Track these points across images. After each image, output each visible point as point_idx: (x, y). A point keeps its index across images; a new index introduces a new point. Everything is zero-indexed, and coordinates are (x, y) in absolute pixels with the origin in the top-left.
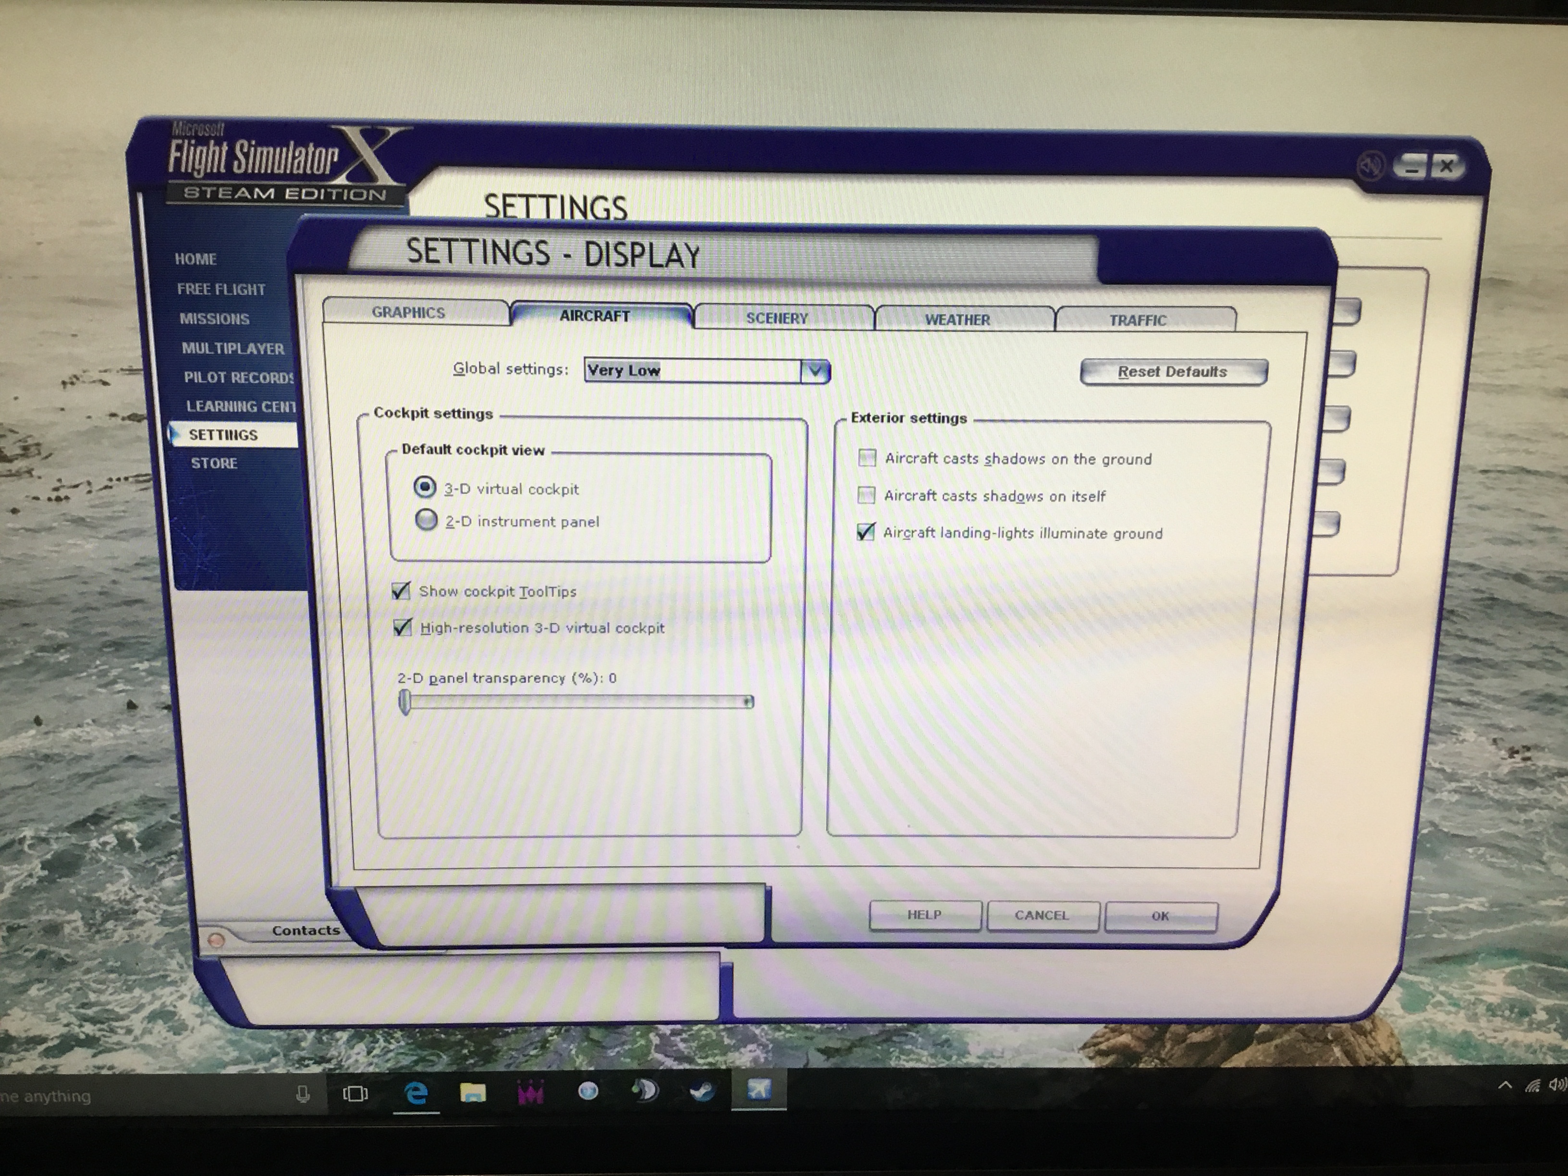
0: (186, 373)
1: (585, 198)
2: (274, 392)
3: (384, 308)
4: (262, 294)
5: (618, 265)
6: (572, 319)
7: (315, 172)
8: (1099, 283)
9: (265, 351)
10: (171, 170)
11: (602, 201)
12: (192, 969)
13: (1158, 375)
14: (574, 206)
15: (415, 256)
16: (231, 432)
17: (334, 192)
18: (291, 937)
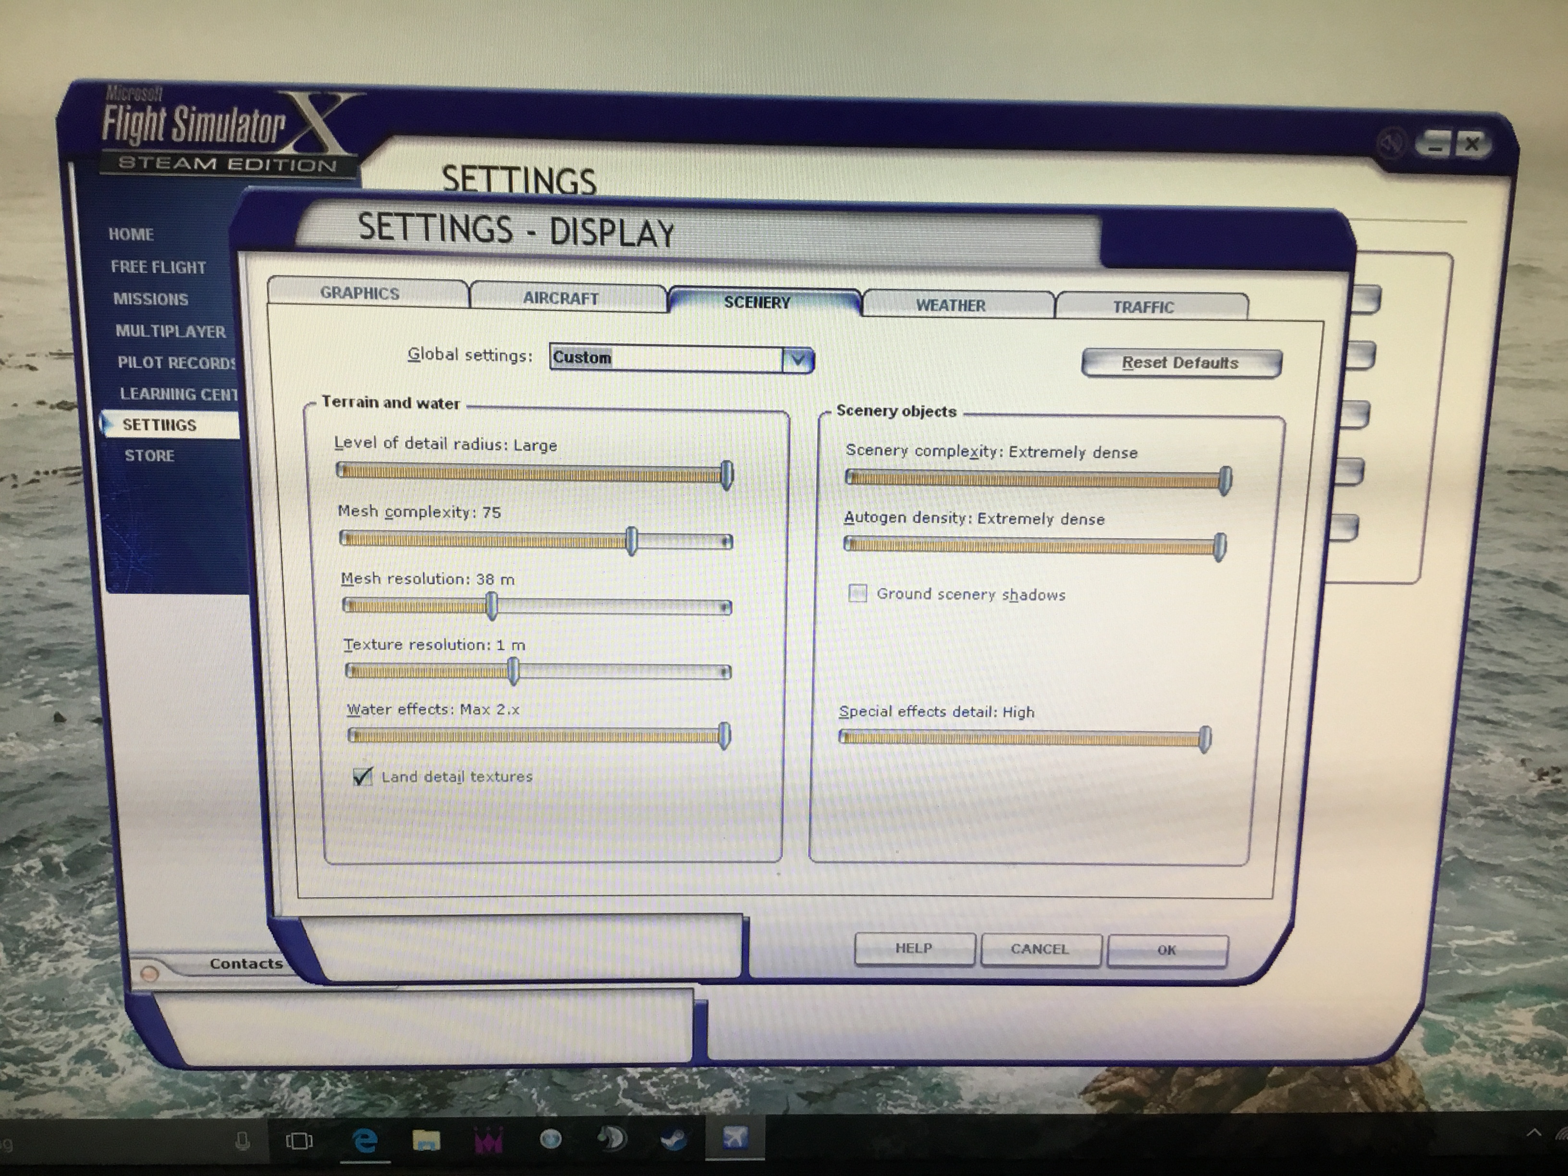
0: (120, 358)
1: (551, 170)
2: (214, 379)
3: (334, 288)
4: (202, 272)
5: (586, 243)
6: (537, 302)
7: (261, 141)
8: (1102, 267)
9: (205, 334)
10: (105, 137)
11: (570, 174)
12: (123, 1006)
13: (1164, 367)
14: (540, 180)
15: (368, 232)
16: (168, 421)
17: (281, 162)
18: (230, 971)
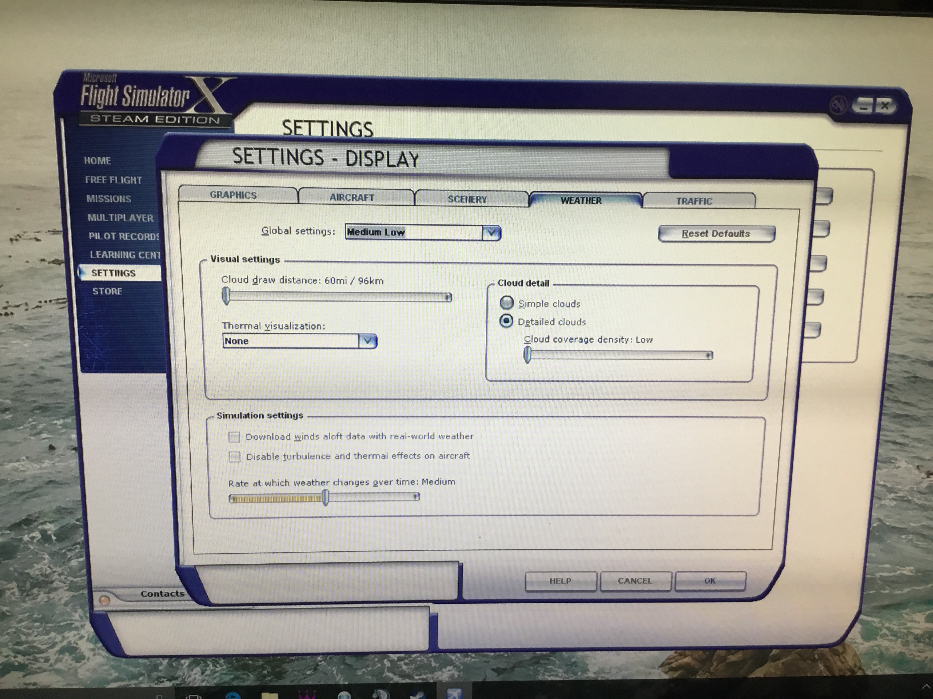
0: (90, 234)
1: (346, 123)
2: (146, 246)
3: (218, 192)
4: (140, 183)
5: (367, 165)
6: (338, 200)
7: (175, 105)
8: (670, 178)
9: (141, 219)
10: (82, 104)
11: (357, 125)
12: (89, 619)
13: (707, 236)
14: (340, 128)
15: (238, 159)
16: (118, 271)
17: (187, 118)
18: (153, 598)
